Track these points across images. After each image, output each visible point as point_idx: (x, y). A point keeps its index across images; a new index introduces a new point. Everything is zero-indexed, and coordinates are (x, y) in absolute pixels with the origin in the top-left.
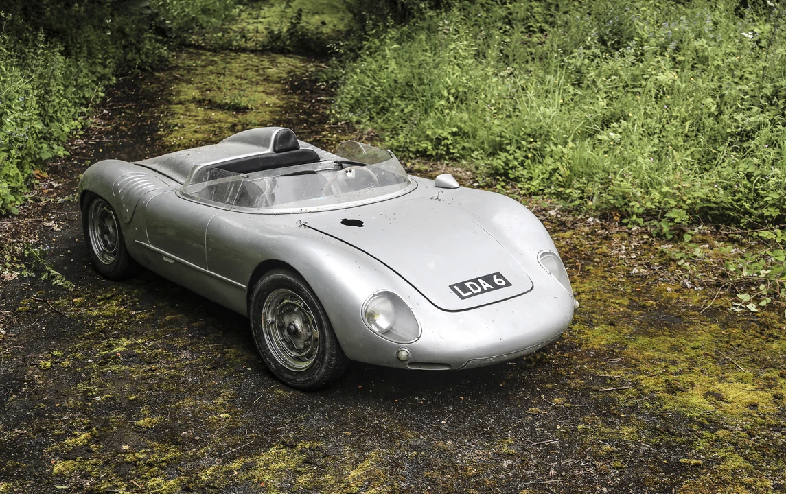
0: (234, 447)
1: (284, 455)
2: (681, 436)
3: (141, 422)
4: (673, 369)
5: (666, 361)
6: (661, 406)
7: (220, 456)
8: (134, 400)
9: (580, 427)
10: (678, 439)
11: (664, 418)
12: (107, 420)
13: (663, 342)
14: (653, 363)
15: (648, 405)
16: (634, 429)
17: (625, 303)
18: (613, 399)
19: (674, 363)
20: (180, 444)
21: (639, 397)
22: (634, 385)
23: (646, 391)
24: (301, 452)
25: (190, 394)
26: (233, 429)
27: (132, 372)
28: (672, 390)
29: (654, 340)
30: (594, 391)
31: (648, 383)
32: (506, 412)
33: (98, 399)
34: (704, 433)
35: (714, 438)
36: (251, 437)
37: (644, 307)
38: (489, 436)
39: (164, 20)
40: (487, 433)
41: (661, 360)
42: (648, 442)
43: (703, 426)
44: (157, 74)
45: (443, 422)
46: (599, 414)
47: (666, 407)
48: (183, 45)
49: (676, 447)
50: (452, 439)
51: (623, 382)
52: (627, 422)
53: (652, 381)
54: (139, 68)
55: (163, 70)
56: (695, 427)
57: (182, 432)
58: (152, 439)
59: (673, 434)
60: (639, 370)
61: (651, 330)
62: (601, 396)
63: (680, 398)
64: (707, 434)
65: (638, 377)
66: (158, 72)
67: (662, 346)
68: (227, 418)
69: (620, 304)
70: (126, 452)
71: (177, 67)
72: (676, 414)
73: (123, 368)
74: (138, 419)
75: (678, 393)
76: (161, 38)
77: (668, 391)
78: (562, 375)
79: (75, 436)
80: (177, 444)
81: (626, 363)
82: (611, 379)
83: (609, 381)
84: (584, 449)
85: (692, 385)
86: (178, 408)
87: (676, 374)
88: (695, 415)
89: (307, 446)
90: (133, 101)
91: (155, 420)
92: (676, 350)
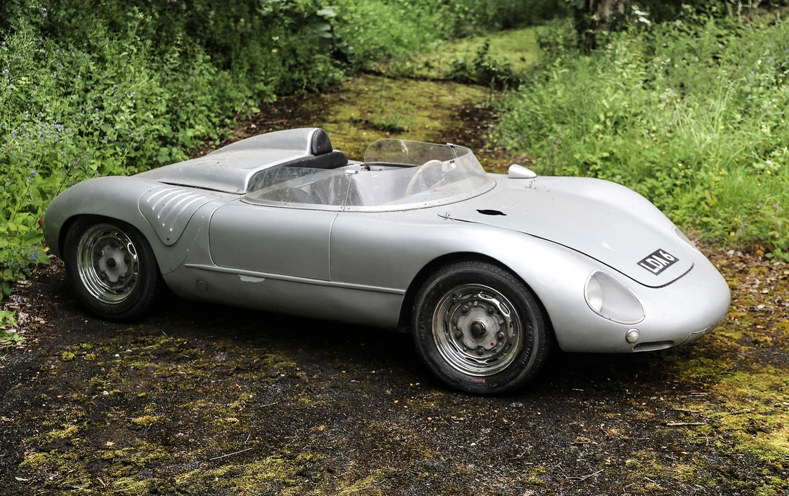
0: (227, 452)
1: (278, 465)
2: (745, 480)
3: (139, 420)
4: (763, 408)
5: (759, 399)
6: (733, 446)
7: (208, 461)
8: (142, 397)
9: (628, 461)
10: (740, 483)
11: (732, 459)
12: (105, 415)
13: (764, 380)
14: (743, 401)
15: (719, 444)
16: (692, 469)
17: (736, 337)
18: (681, 435)
19: (768, 402)
20: (170, 445)
21: (711, 435)
22: (711, 422)
23: (721, 429)
24: (300, 464)
25: (206, 395)
26: (236, 434)
27: (155, 369)
28: (753, 430)
29: (754, 377)
30: (662, 424)
31: (727, 420)
32: (550, 439)
33: (106, 393)
34: (774, 478)
35: (785, 484)
36: (252, 444)
37: (756, 342)
38: (519, 464)
39: (347, 46)
40: (518, 459)
41: (754, 398)
42: (704, 483)
43: (775, 471)
44: (323, 95)
45: (473, 444)
46: (657, 449)
47: (740, 447)
48: (363, 71)
49: (734, 491)
50: (476, 463)
51: (700, 418)
52: (687, 460)
53: (734, 419)
54: (307, 89)
55: (332, 92)
56: (765, 471)
57: (178, 432)
58: (142, 438)
59: (737, 477)
60: (724, 407)
61: (755, 366)
62: (668, 430)
63: (760, 438)
64: (777, 479)
65: (718, 414)
66: (326, 93)
67: (762, 384)
68: (234, 422)
69: (730, 338)
70: (108, 449)
71: (348, 90)
72: (749, 455)
73: (148, 365)
74: (136, 416)
75: (759, 433)
76: (338, 62)
77: (748, 431)
78: (631, 405)
79: (63, 428)
80: (166, 444)
81: (711, 399)
82: (686, 413)
83: (683, 415)
84: (624, 485)
85: (780, 426)
86: (185, 408)
87: (766, 414)
88: (769, 457)
89: (308, 457)
90: (287, 118)
91: (155, 418)
92: (777, 389)
